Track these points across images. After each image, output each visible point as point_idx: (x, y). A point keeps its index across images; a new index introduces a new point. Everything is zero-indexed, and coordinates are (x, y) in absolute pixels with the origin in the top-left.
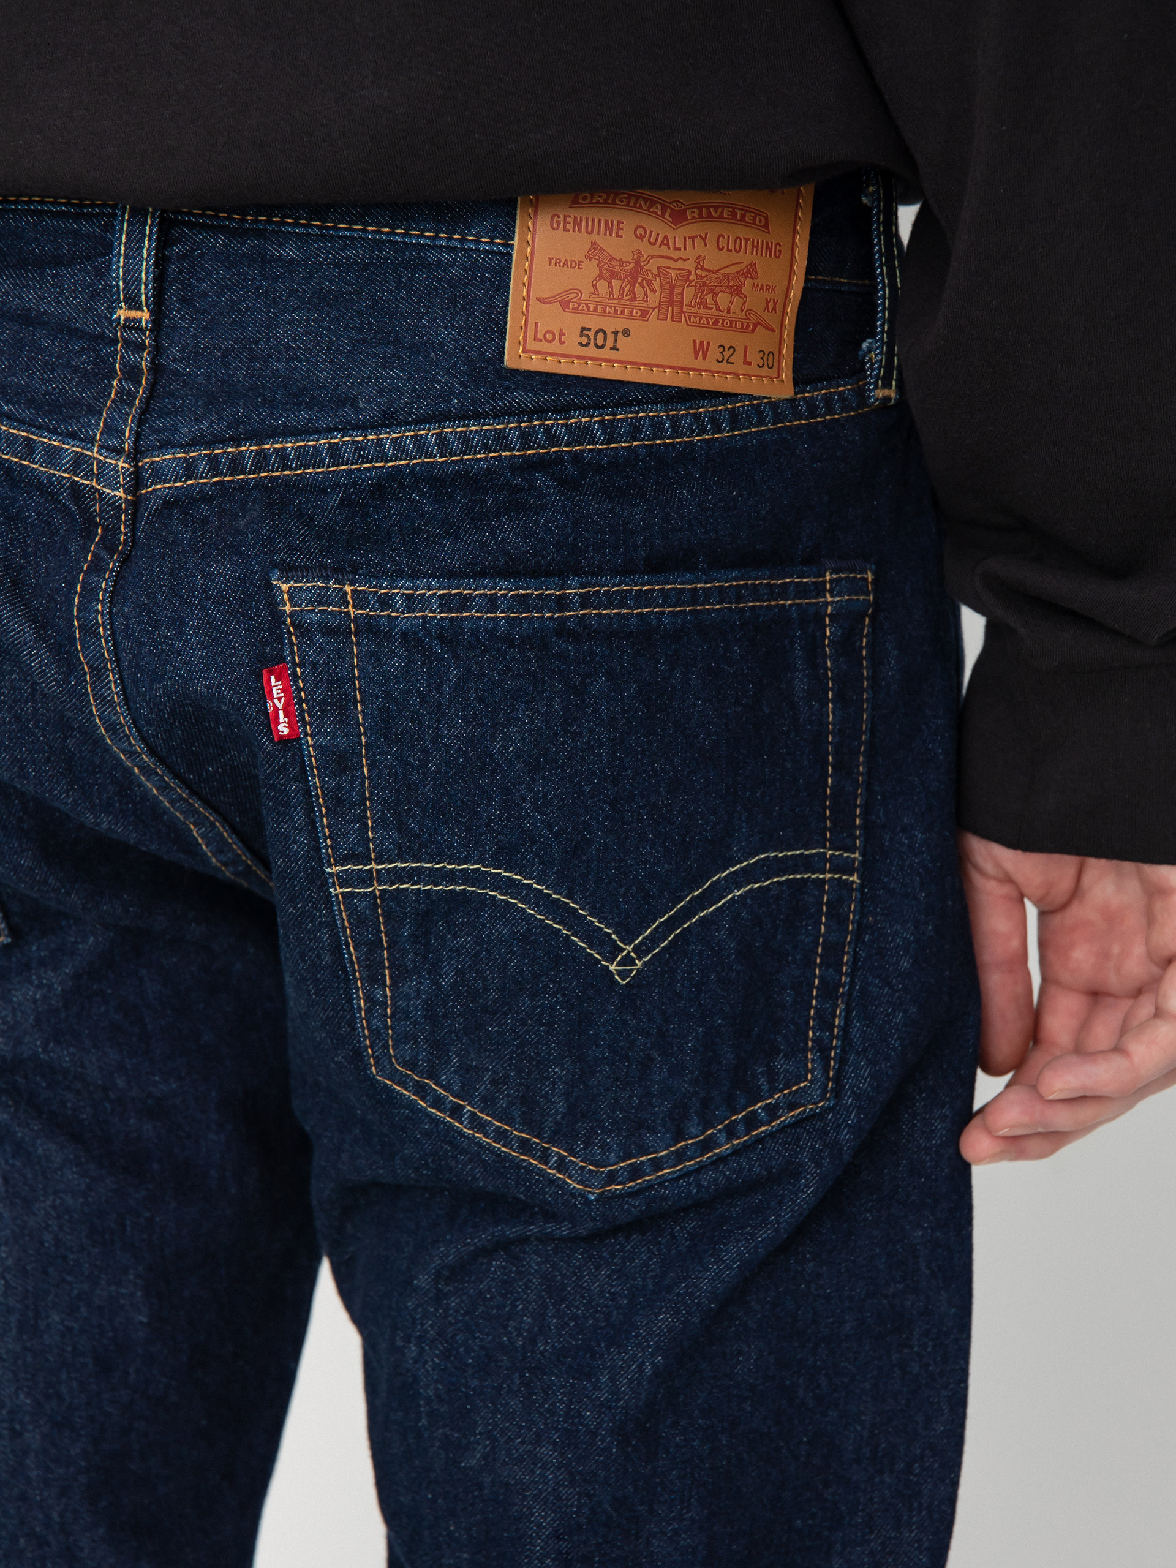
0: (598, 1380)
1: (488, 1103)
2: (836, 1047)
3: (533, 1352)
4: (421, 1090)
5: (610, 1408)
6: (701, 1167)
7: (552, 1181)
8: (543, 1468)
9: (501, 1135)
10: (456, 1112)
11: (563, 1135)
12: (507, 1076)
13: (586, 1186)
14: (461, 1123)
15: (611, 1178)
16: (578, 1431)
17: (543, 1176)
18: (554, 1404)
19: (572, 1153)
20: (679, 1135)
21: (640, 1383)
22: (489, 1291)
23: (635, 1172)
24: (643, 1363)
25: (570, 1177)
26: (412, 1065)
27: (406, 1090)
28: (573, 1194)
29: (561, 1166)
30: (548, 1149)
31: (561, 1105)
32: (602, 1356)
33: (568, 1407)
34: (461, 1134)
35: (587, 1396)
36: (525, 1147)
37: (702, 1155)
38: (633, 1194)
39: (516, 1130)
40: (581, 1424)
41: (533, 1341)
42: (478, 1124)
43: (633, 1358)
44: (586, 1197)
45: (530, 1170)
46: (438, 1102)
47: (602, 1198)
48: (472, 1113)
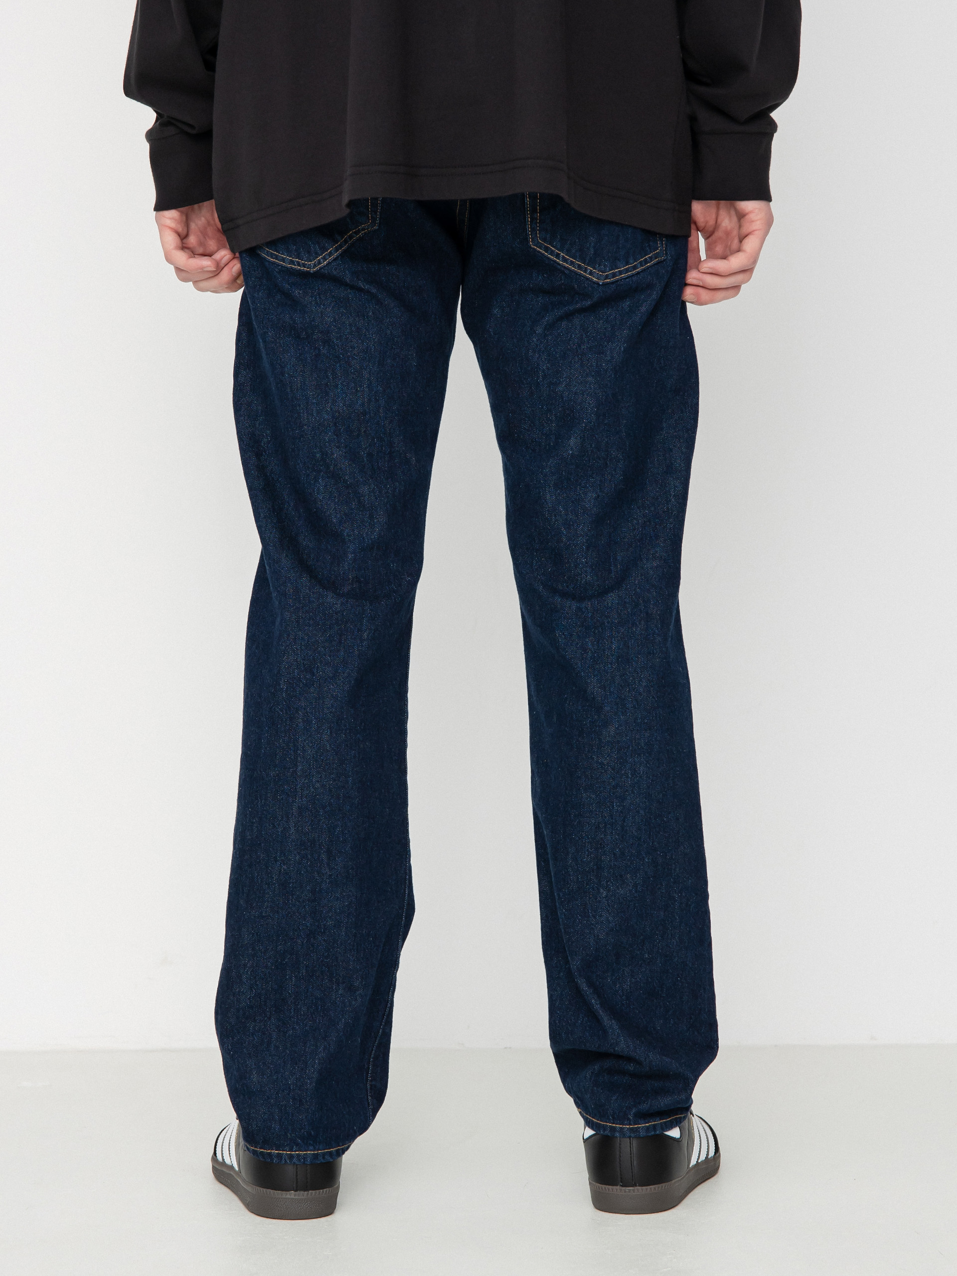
0: (606, 354)
1: (568, 252)
2: (664, 241)
3: (580, 349)
4: (547, 249)
5: (611, 362)
6: (633, 275)
7: (587, 279)
8: (590, 384)
9: (572, 263)
10: (558, 256)
11: (592, 263)
12: (575, 241)
13: (599, 280)
14: (559, 260)
15: (607, 277)
16: (601, 371)
17: (585, 277)
18: (591, 363)
19: (594, 268)
20: (627, 263)
21: (620, 354)
22: (562, 332)
23: (614, 275)
24: (620, 346)
25: (593, 277)
26: (544, 240)
27: (541, 249)
28: (594, 283)
29: (591, 273)
30: (587, 268)
31: (592, 251)
32: (606, 346)
33: (597, 364)
34: (559, 264)
35: (603, 359)
36: (579, 267)
37: (633, 271)
38: (612, 283)
39: (577, 261)
40: (602, 368)
41: (580, 346)
42: (565, 260)
43: (617, 345)
44: (598, 284)
45: (580, 275)
46: (552, 253)
47: (604, 285)
48: (563, 256)
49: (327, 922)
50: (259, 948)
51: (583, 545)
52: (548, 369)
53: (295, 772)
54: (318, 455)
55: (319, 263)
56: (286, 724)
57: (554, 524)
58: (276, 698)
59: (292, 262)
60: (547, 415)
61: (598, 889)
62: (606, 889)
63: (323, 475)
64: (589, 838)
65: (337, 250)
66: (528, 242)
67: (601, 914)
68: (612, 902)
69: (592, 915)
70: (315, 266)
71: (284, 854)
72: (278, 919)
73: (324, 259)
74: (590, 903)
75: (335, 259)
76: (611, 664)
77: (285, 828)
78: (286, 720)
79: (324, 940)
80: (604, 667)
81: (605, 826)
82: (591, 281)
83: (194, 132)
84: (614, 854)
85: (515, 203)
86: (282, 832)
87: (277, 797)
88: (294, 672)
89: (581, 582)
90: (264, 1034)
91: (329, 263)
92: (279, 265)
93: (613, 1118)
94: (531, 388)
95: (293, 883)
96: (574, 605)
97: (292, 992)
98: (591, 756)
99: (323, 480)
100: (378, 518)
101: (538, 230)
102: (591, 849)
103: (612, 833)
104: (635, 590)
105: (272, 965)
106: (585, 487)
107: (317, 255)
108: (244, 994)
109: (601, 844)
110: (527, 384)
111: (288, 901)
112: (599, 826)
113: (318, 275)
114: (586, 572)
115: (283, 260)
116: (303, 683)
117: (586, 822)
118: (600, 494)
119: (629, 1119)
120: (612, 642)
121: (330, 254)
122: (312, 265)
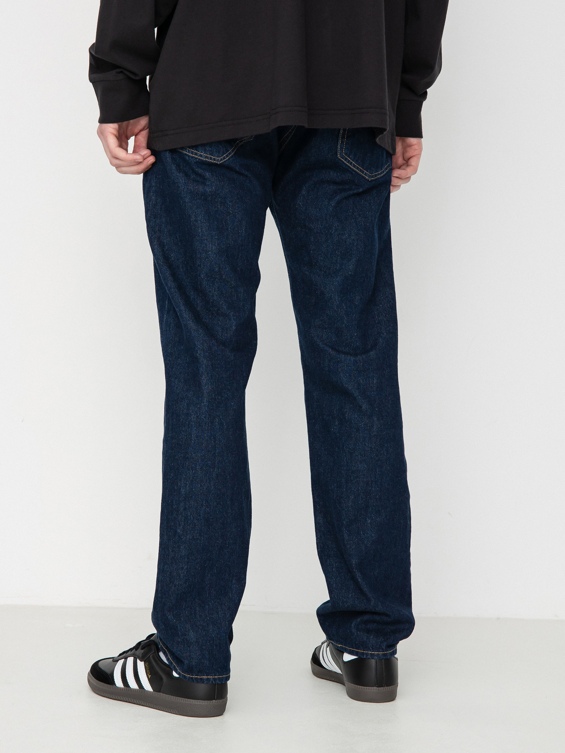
1: (357, 162)
2: (390, 158)
4: (346, 159)
6: (383, 176)
7: (363, 177)
9: (358, 168)
10: (351, 163)
11: (367, 168)
13: (369, 178)
14: (352, 166)
15: (373, 177)
19: (368, 171)
23: (376, 176)
25: (366, 176)
26: (346, 154)
27: (343, 159)
29: (366, 174)
30: (364, 171)
31: (368, 161)
34: (351, 168)
36: (361, 171)
38: (374, 180)
39: (360, 167)
42: (354, 166)
44: (368, 180)
45: (360, 175)
46: (349, 162)
47: (371, 181)
48: (354, 164)
49: (230, 541)
50: (192, 558)
51: (356, 326)
52: (338, 226)
53: (215, 453)
54: (216, 269)
55: (224, 158)
56: (208, 426)
57: (340, 314)
58: (201, 410)
59: (206, 157)
60: (336, 252)
61: (366, 519)
62: (370, 518)
63: (217, 281)
64: (363, 490)
65: (233, 151)
66: (337, 155)
67: (367, 533)
68: (374, 525)
69: (363, 533)
70: (221, 160)
71: (208, 502)
72: (204, 540)
73: (227, 156)
74: (361, 527)
75: (232, 156)
76: (373, 392)
77: (208, 487)
78: (208, 423)
79: (227, 552)
80: (370, 394)
81: (372, 483)
82: (365, 179)
83: (137, 78)
84: (376, 498)
85: (334, 133)
86: (206, 489)
87: (203, 469)
88: (212, 395)
89: (353, 346)
90: (191, 608)
91: (229, 159)
92: (197, 159)
93: (373, 648)
94: (327, 236)
95: (212, 519)
96: (352, 359)
97: (208, 583)
98: (365, 444)
99: (217, 283)
100: (247, 307)
101: (344, 149)
102: (363, 496)
103: (375, 487)
104: (384, 350)
105: (199, 568)
106: (355, 293)
107: (224, 154)
108: (182, 585)
109: (369, 493)
110: (325, 234)
111: (209, 529)
112: (368, 483)
113: (221, 166)
114: (356, 341)
115: (201, 156)
116: (217, 402)
117: (361, 481)
118: (362, 297)
119: (383, 649)
120: (374, 380)
121: (230, 154)
122: (219, 160)
